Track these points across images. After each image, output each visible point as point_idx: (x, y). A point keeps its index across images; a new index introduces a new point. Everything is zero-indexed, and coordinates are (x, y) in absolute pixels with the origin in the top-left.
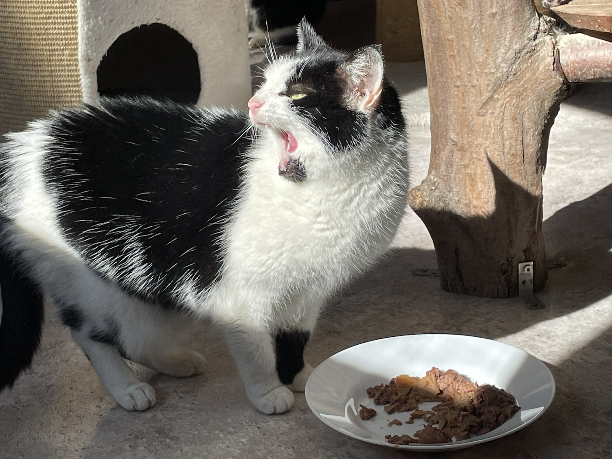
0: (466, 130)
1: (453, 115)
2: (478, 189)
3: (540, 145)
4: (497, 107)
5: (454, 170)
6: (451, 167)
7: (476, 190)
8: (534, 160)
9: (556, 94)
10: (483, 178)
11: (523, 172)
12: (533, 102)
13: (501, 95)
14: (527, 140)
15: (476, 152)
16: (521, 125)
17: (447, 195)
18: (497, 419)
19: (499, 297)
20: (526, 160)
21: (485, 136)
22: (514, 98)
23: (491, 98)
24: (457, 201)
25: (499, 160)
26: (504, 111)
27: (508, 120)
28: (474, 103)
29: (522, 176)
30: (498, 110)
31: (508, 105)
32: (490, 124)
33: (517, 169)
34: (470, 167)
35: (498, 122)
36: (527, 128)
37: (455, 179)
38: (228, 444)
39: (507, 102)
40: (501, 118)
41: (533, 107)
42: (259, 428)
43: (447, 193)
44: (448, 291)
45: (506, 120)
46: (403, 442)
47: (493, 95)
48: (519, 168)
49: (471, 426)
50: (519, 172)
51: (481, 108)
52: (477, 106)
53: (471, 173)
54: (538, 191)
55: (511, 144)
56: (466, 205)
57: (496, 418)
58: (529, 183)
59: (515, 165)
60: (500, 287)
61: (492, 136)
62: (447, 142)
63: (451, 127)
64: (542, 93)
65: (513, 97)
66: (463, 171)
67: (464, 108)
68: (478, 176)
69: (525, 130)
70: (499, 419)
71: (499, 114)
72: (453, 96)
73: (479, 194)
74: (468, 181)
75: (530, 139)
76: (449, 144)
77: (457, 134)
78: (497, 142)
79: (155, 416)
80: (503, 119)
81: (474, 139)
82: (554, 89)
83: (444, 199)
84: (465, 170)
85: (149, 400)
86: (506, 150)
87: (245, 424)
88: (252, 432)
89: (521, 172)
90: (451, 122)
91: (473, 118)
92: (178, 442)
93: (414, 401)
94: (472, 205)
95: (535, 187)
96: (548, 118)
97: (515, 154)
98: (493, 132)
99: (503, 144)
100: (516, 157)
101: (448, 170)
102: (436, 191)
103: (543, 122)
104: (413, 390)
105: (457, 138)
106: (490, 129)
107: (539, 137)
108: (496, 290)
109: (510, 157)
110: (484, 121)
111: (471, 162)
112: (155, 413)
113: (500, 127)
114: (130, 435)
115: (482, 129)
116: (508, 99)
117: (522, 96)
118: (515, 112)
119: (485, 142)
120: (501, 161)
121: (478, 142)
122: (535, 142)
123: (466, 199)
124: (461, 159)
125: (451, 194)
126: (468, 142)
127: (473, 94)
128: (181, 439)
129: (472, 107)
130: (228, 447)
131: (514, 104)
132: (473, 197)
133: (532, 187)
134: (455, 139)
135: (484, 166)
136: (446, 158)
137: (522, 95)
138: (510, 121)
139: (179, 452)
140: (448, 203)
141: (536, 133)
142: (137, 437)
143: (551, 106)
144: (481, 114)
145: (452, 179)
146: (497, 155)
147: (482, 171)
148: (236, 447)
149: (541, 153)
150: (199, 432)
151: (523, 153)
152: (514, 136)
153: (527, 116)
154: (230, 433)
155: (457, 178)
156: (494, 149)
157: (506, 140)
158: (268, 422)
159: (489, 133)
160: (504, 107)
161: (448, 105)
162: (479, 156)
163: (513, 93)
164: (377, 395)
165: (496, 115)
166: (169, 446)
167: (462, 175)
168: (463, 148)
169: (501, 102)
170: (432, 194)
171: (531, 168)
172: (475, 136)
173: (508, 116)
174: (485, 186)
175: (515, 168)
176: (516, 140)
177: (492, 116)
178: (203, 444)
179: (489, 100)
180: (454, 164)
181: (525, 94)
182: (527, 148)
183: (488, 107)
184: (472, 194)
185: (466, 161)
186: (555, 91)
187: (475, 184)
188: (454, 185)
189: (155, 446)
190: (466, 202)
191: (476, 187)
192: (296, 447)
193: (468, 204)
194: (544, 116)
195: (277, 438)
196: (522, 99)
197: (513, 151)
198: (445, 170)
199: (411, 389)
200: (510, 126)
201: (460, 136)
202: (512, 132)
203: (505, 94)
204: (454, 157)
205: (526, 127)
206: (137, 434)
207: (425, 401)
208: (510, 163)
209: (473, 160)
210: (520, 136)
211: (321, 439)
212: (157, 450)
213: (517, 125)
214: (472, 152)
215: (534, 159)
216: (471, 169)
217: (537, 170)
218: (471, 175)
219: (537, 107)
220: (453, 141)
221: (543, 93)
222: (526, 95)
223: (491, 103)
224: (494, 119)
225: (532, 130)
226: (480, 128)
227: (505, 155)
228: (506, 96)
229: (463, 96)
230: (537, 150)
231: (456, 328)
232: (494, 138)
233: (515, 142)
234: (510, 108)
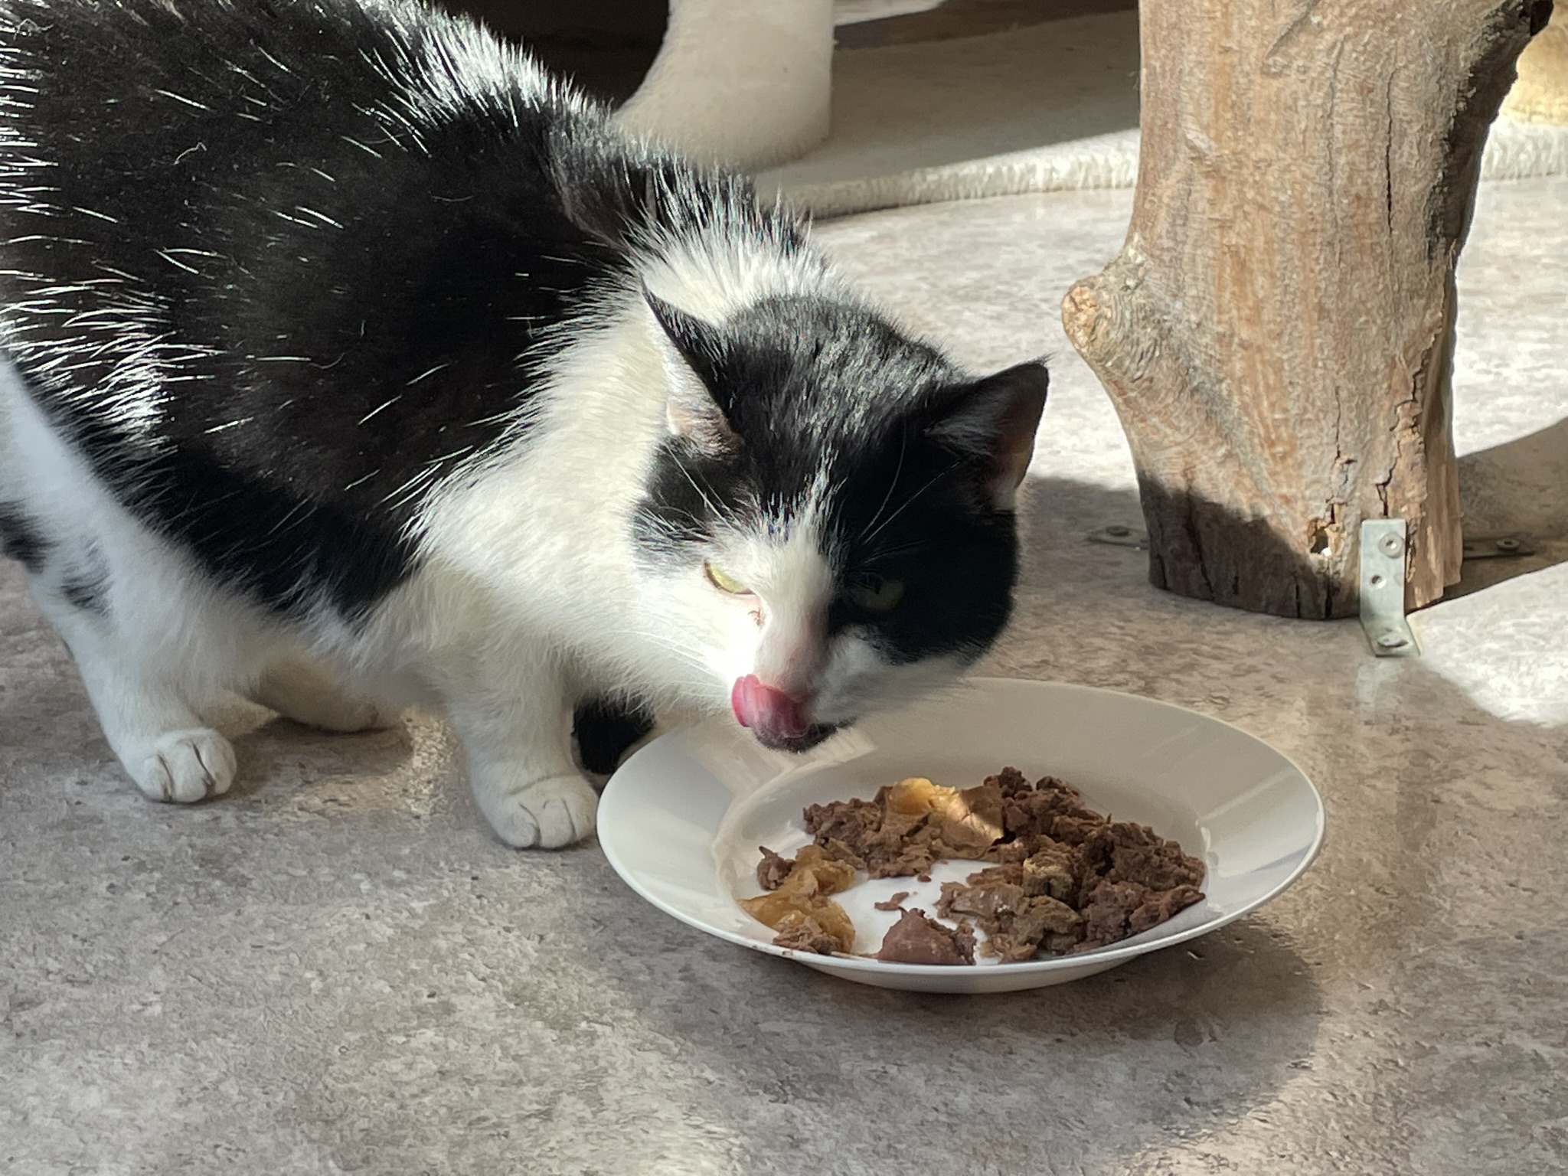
0: (1229, 115)
1: (1196, 70)
2: (1254, 294)
3: (1440, 175)
4: (1319, 51)
5: (1192, 233)
6: (1184, 225)
7: (1250, 295)
8: (1422, 220)
9: (1491, 22)
10: (1271, 263)
11: (1387, 253)
12: (1421, 44)
13: (1330, 17)
14: (1401, 156)
15: (1256, 182)
16: (1384, 111)
17: (1167, 305)
18: (1127, 920)
19: (1299, 617)
20: (1399, 217)
21: (1280, 136)
22: (1367, 26)
23: (1302, 23)
24: (1194, 326)
25: (1316, 212)
26: (1338, 63)
27: (1348, 92)
28: (1254, 37)
29: (1382, 264)
30: (1321, 60)
31: (1348, 47)
32: (1296, 100)
33: (1368, 241)
34: (1237, 229)
35: (1318, 97)
36: (1401, 121)
37: (1193, 259)
38: (370, 910)
39: (1347, 38)
40: (1328, 84)
41: (1423, 56)
42: (474, 878)
43: (1168, 299)
44: (1164, 587)
45: (1341, 91)
47: (1307, 13)
48: (1375, 239)
49: (1049, 933)
50: (1373, 250)
51: (1273, 53)
52: (1262, 45)
53: (1236, 245)
54: (1432, 315)
55: (1351, 164)
56: (1220, 338)
57: (1123, 916)
58: (1405, 286)
59: (1362, 229)
60: (1304, 588)
61: (1301, 138)
62: (1175, 151)
63: (1190, 108)
64: (1450, 17)
65: (1364, 23)
66: (1217, 238)
67: (1226, 50)
68: (1257, 255)
69: (1396, 126)
70: (1132, 918)
71: (1322, 73)
72: (1198, 14)
73: (1258, 308)
74: (1228, 270)
75: (1411, 155)
76: (1182, 156)
77: (1205, 128)
78: (1314, 158)
79: (217, 819)
80: (1331, 86)
81: (1249, 145)
82: (1484, 7)
83: (1157, 316)
84: (1222, 236)
85: (208, 775)
86: (1338, 182)
87: (442, 864)
88: (451, 886)
89: (1379, 251)
90: (1189, 91)
91: (1251, 82)
92: (242, 889)
93: (923, 852)
94: (1236, 340)
95: (1423, 302)
96: (1470, 95)
97: (1362, 195)
98: (1303, 126)
99: (1330, 164)
100: (1367, 206)
101: (1176, 234)
102: (1138, 291)
103: (1453, 106)
105: (1202, 141)
106: (1296, 117)
107: (1438, 149)
108: (1294, 595)
109: (1349, 204)
110: (1279, 90)
111: (1240, 213)
112: (218, 812)
113: (1325, 111)
114: (126, 859)
115: (1273, 116)
116: (1349, 30)
117: (1393, 23)
118: (1367, 70)
119: (1281, 155)
120: (1323, 214)
121: (1262, 155)
122: (1426, 164)
123: (1219, 322)
124: (1212, 203)
125: (1179, 305)
126: (1234, 153)
127: (1254, 8)
128: (254, 884)
129: (1250, 49)
130: (368, 917)
131: (1365, 46)
132: (1240, 318)
133: (1411, 298)
134: (1198, 143)
135: (1274, 226)
136: (1172, 198)
137: (1392, 18)
138: (1353, 95)
139: (231, 915)
140: (1170, 330)
141: (1430, 137)
142: (141, 867)
143: (1478, 58)
144: (1273, 70)
145: (1186, 260)
146: (1312, 194)
147: (1268, 241)
148: (389, 920)
149: (1445, 201)
150: (311, 871)
151: (1389, 196)
152: (1364, 142)
153: (1404, 84)
154: (391, 884)
155: (1198, 259)
156: (1304, 176)
157: (1339, 151)
158: (507, 867)
159: (1293, 128)
160: (1336, 52)
161: (1185, 41)
162: (1263, 196)
163: (1364, 12)
164: (825, 826)
165: (1314, 75)
166: (212, 898)
167: (1214, 249)
168: (1217, 171)
169: (1329, 37)
170: (1126, 299)
171: (1410, 243)
172: (1251, 135)
173: (1348, 80)
174: (1274, 286)
175: (1360, 237)
176: (1369, 155)
177: (1302, 77)
178: (303, 903)
179: (1297, 29)
180: (1190, 216)
181: (1399, 16)
182: (1401, 182)
183: (1293, 51)
184: (1239, 309)
185: (1227, 209)
186: (1487, 12)
187: (1247, 276)
188: (1188, 279)
189: (177, 893)
190: (1221, 329)
191: (1249, 288)
192: (551, 936)
193: (1224, 335)
194: (1455, 86)
195: (512, 909)
196: (1392, 32)
197: (1359, 186)
198: (1168, 232)
199: (925, 821)
200: (1351, 110)
201: (1213, 133)
202: (1357, 127)
203: (1342, 14)
204: (1194, 196)
205: (1401, 116)
206: (143, 858)
207: (956, 858)
208: (1349, 221)
209: (1247, 208)
210: (1379, 144)
211: (628, 923)
212: (176, 904)
213: (1372, 110)
214: (1243, 183)
215: (1420, 215)
216: (1238, 234)
217: (1430, 249)
218: (1237, 253)
219: (1434, 59)
220: (1193, 148)
221: (1454, 18)
222: (1402, 20)
223: (1303, 38)
224: (1307, 86)
225: (1416, 127)
226: (1268, 114)
227: (1336, 197)
228: (1345, 20)
229: (1225, 15)
230: (1430, 188)
232: (1304, 143)
233: (1365, 160)
234: (1354, 55)
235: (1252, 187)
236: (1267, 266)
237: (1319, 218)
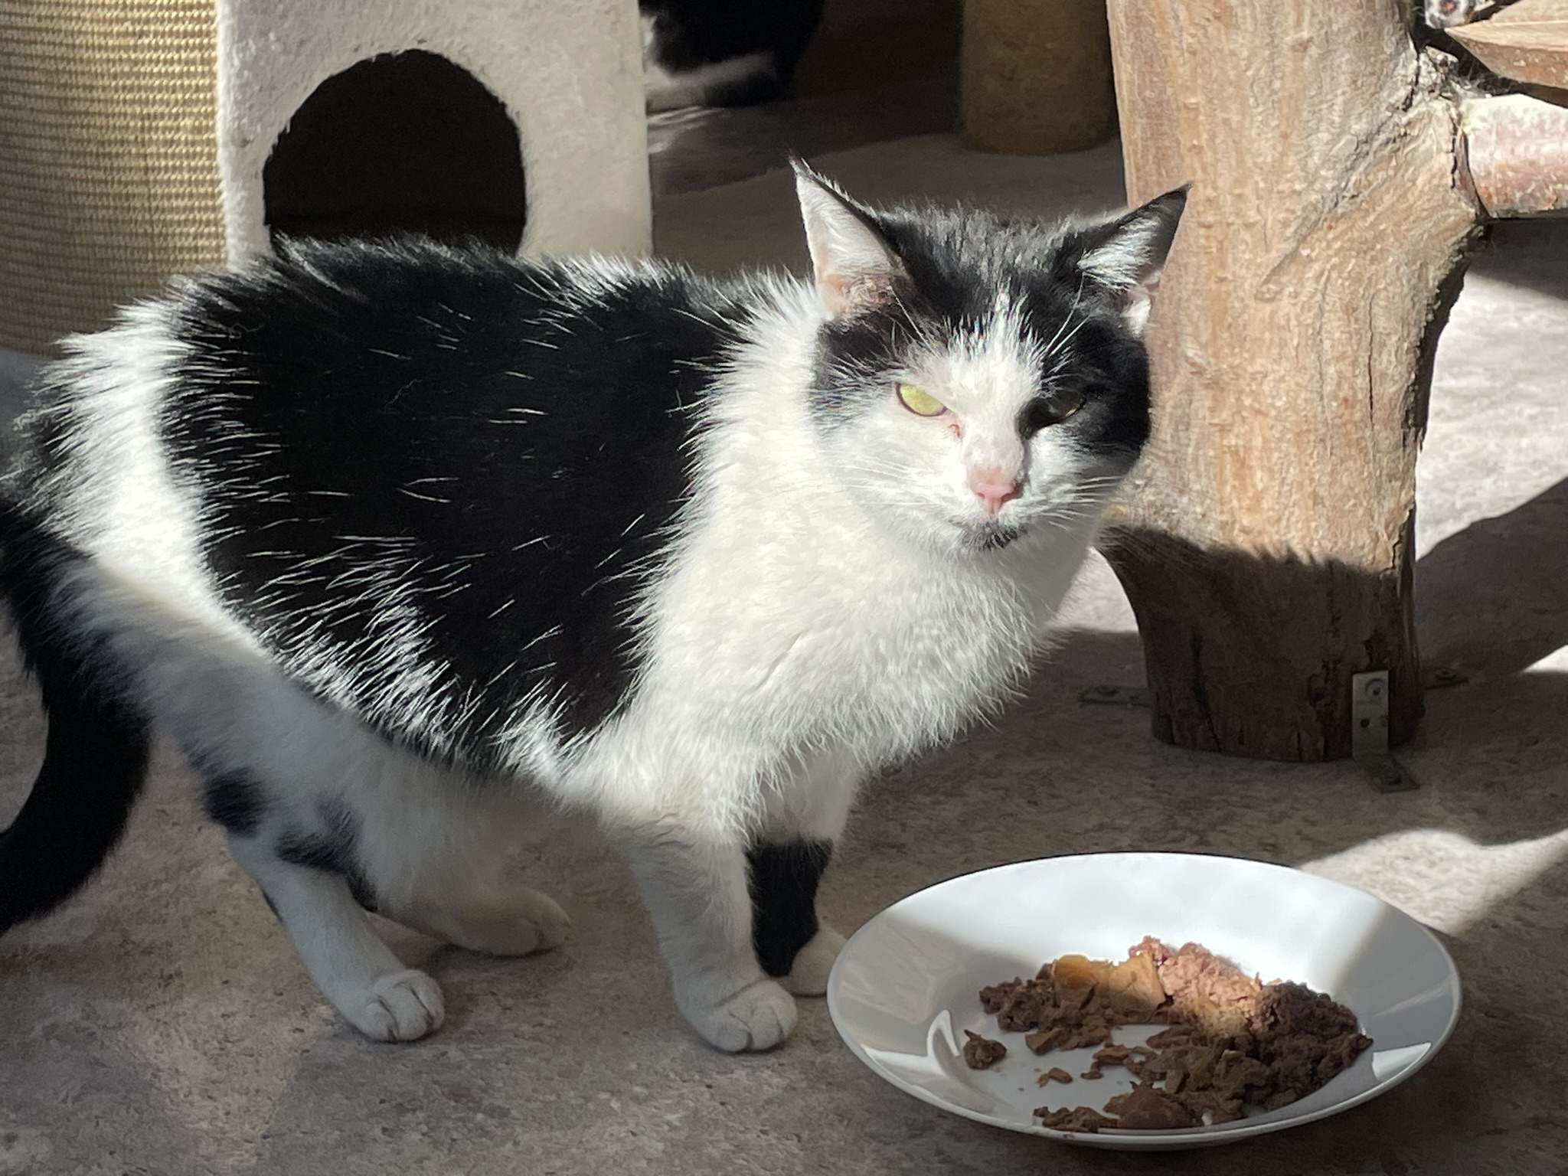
0: (1226, 335)
1: (1193, 297)
2: (1254, 486)
3: (1413, 376)
4: (1308, 278)
5: (1194, 437)
6: (1187, 429)
7: (1250, 488)
8: (1398, 415)
9: (1457, 247)
10: (1269, 459)
11: (1370, 445)
12: (1398, 269)
13: (1317, 250)
14: (1381, 363)
15: (1252, 391)
16: (1367, 326)
17: (1175, 501)
18: (1313, 1069)
19: (1301, 760)
20: (1378, 414)
21: (1275, 351)
22: (1351, 257)
23: (1293, 256)
24: (1200, 517)
25: (1310, 415)
26: (1326, 287)
27: (1335, 312)
28: (1248, 268)
29: (1366, 455)
30: (1309, 287)
31: (1334, 275)
32: (1288, 321)
33: (1354, 437)
34: (1236, 431)
35: (1308, 318)
36: (1381, 333)
37: (1196, 460)
38: (632, 1126)
39: (1333, 267)
40: (1317, 306)
41: (1400, 279)
42: (709, 1087)
43: (1175, 495)
44: (1171, 742)
45: (1329, 312)
46: (1084, 1125)
47: (1298, 247)
48: (1360, 434)
49: (1249, 1087)
50: (1358, 444)
51: (1267, 281)
52: (1256, 275)
53: (1236, 445)
54: (1407, 493)
55: (1340, 373)
56: (1223, 525)
57: (1310, 1066)
58: (1385, 472)
59: (1349, 426)
60: (1304, 735)
61: (1294, 353)
62: (1176, 366)
63: (1189, 330)
64: (1422, 245)
65: (1348, 253)
66: (1218, 440)
67: (1222, 280)
68: (1256, 453)
69: (1377, 338)
70: (1320, 1067)
71: (1311, 297)
72: (1195, 249)
73: (1258, 498)
74: (1228, 467)
75: (1390, 362)
76: (1182, 371)
77: (1204, 347)
78: (1306, 369)
79: (444, 1054)
80: (1321, 309)
81: (1246, 359)
82: (1452, 236)
83: (1167, 510)
84: (1222, 438)
85: (428, 1013)
86: (1328, 389)
87: (672, 1076)
88: (691, 1096)
89: (1363, 444)
90: (1187, 315)
91: (1246, 306)
92: (505, 1120)
93: (1101, 1022)
94: (1237, 526)
95: (1399, 484)
96: (1436, 307)
97: (1350, 398)
98: (1295, 342)
99: (1321, 374)
100: (1353, 407)
101: (1179, 438)
102: (1148, 490)
103: (1423, 318)
104: (1097, 992)
105: (1201, 357)
106: (1289, 335)
107: (1412, 355)
108: (1295, 742)
109: (1338, 406)
110: (1273, 313)
111: (1238, 418)
112: (443, 1048)
113: (1314, 329)
114: (382, 1102)
115: (1267, 335)
116: (1335, 260)
117: (1373, 253)
118: (1351, 293)
119: (1276, 367)
120: (1315, 416)
121: (1257, 367)
122: (1402, 369)
123: (1222, 512)
124: (1212, 410)
125: (1185, 499)
126: (1231, 367)
127: (1247, 244)
128: (514, 1113)
129: (1244, 278)
130: (634, 1134)
131: (1349, 273)
132: (1241, 508)
133: (1390, 481)
134: (1198, 360)
135: (1271, 428)
136: (1174, 408)
137: (1373, 249)
138: (1340, 315)
139: (509, 1145)
140: (1178, 522)
141: (1406, 345)
142: (401, 1109)
143: (1444, 277)
144: (1267, 296)
145: (1189, 460)
146: (1306, 400)
147: (1265, 441)
148: (654, 1135)
149: (1415, 397)
150: (559, 1096)
151: (1371, 397)
152: (1350, 353)
153: (1382, 303)
154: (636, 1099)
155: (1201, 459)
156: (1298, 384)
157: (1328, 362)
158: (732, 1073)
159: (1286, 345)
160: (1324, 279)
161: (1183, 272)
162: (1260, 403)
163: (1347, 245)
164: (1006, 1007)
165: (1305, 299)
166: (483, 1131)
167: (1215, 449)
168: (1217, 383)
169: (1316, 267)
170: (1138, 497)
171: (1388, 437)
172: (1248, 351)
173: (1335, 302)
174: (1272, 479)
175: (1348, 433)
176: (1354, 364)
177: (1293, 302)
178: (569, 1128)
179: (1287, 261)
180: (1193, 422)
181: (1379, 247)
182: (1381, 385)
183: (1285, 279)
184: (1239, 500)
185: (1225, 415)
186: (1454, 239)
187: (1247, 471)
188: (1192, 476)
189: (449, 1129)
190: (1224, 518)
191: (1248, 481)
192: (805, 1135)
193: (1227, 523)
194: (1425, 302)
195: (758, 1113)
196: (1373, 260)
197: (1345, 391)
198: (1172, 437)
199: (1092, 992)
200: (1338, 327)
201: (1210, 352)
202: (1344, 341)
203: (1329, 247)
204: (1195, 405)
205: (1381, 330)
206: (400, 1100)
207: (1128, 1023)
208: (1338, 421)
209: (1244, 413)
210: (1363, 354)
211: (867, 1115)
212: (454, 1140)
213: (1356, 326)
214: (1241, 392)
215: (1397, 411)
216: (1237, 436)
217: (1404, 439)
218: (1237, 452)
219: (1409, 281)
220: (1193, 364)
221: (1426, 246)
222: (1381, 250)
223: (1293, 268)
224: (1298, 309)
225: (1394, 338)
226: (1264, 333)
227: (1326, 401)
228: (1331, 252)
229: (1220, 249)
230: (1405, 388)
231: (1196, 838)
232: (1297, 357)
233: (1351, 368)
234: (1340, 281)
235: (1248, 396)
236: (1265, 462)
237: (1312, 420)
